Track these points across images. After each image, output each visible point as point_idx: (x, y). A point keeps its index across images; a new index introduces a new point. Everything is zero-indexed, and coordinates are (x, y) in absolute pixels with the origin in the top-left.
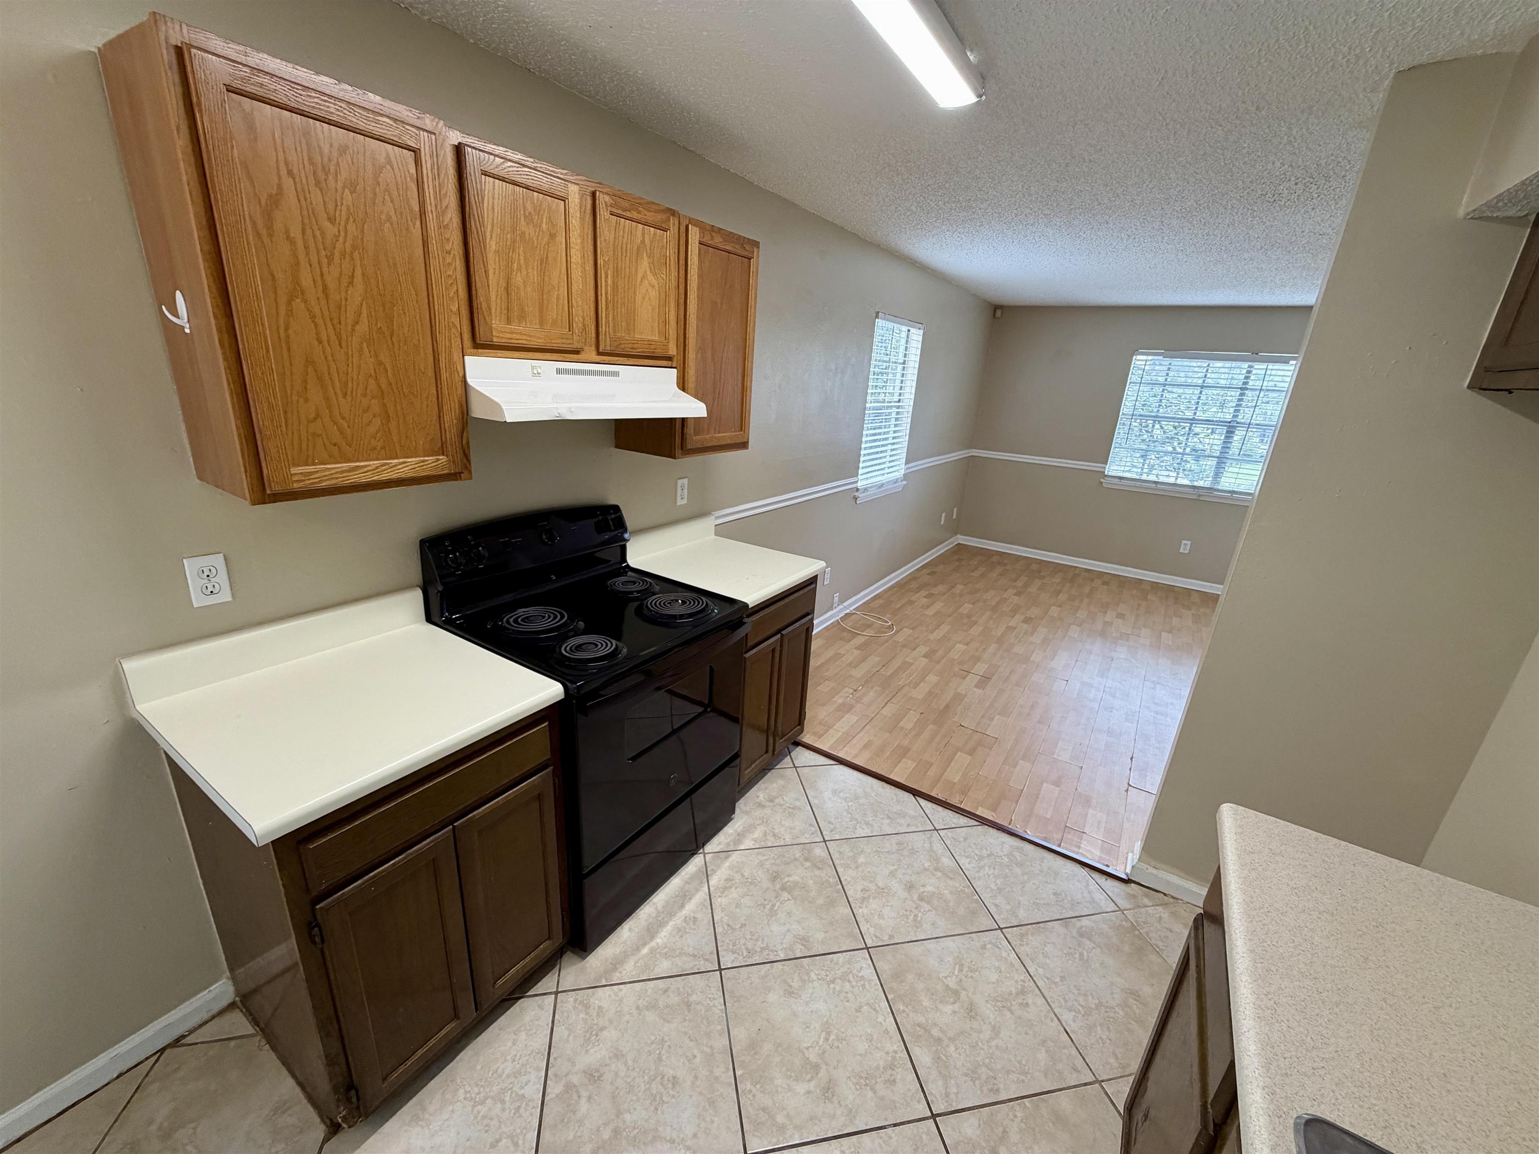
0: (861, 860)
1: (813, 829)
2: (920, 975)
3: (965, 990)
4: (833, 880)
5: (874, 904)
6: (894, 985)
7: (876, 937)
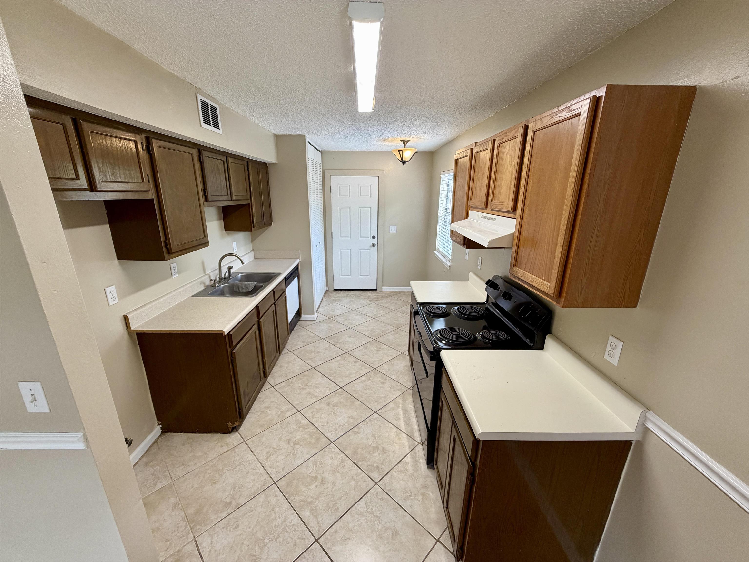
0: (353, 483)
1: (387, 488)
2: (310, 443)
3: (292, 447)
4: (359, 464)
5: (337, 462)
6: (318, 435)
7: (330, 448)
